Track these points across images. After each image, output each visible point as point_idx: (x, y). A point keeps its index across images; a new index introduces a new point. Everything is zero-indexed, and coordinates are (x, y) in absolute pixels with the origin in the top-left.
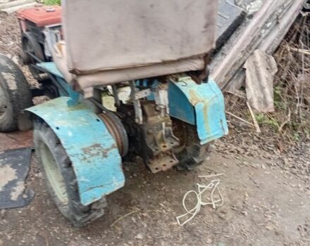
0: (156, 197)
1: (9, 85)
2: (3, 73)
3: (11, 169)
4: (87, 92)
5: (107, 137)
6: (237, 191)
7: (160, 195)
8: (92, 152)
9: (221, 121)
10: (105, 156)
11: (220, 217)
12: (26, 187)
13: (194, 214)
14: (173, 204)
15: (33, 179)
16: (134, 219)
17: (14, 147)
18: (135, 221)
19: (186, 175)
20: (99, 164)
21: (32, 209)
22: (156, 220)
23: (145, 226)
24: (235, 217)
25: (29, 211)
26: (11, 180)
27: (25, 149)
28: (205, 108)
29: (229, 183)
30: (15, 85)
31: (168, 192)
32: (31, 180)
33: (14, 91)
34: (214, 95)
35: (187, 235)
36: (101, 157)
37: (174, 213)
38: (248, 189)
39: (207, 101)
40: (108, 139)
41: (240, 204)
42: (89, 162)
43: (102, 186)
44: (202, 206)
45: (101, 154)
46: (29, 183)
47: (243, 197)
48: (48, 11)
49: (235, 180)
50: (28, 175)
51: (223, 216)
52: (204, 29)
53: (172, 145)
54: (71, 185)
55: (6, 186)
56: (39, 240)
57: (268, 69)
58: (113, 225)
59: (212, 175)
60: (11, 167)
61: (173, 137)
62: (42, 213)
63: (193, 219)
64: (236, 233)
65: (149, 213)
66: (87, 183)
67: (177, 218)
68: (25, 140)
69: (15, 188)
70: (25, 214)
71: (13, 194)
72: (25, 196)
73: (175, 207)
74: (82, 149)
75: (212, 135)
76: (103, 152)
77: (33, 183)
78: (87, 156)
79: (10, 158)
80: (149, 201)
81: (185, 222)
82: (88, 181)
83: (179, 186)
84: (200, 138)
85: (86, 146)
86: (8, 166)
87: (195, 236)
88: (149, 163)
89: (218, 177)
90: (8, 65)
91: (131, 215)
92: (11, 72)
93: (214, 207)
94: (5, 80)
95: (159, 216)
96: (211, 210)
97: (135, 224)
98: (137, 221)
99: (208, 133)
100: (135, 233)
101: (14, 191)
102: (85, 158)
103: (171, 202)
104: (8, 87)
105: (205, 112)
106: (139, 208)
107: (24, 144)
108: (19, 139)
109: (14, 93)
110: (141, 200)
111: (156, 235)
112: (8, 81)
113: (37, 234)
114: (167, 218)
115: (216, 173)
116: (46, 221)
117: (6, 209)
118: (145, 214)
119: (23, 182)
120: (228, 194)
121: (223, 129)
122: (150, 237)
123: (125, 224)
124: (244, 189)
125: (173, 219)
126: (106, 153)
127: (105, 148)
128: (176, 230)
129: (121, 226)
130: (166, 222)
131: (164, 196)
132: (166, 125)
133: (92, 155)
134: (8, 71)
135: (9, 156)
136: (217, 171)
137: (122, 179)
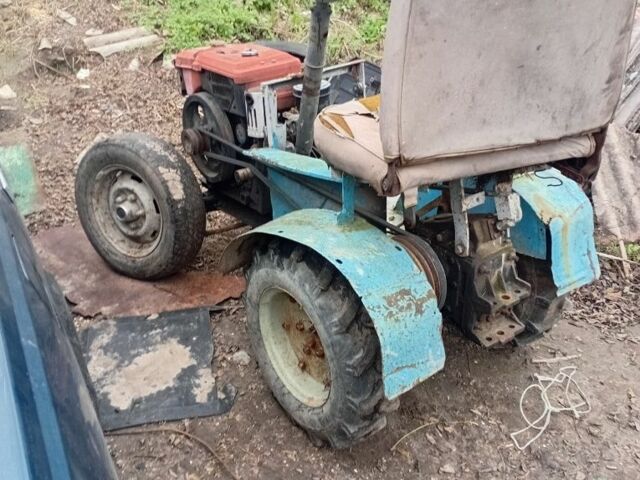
0: (462, 399)
1: (172, 191)
2: (162, 169)
3: (181, 347)
4: (409, 197)
5: (418, 279)
6: (612, 387)
7: (469, 394)
8: (400, 303)
9: (589, 253)
10: (419, 311)
11: (591, 434)
12: (216, 378)
13: (543, 428)
14: (498, 411)
15: (224, 364)
16: (430, 437)
17: (173, 307)
18: (434, 442)
19: (508, 358)
20: (411, 326)
21: (238, 418)
22: (472, 440)
23: (454, 450)
24: (618, 433)
25: (233, 423)
26: (185, 366)
27: (195, 310)
28: (565, 229)
29: (594, 372)
30: (182, 192)
31: (482, 389)
32: (221, 367)
33: (180, 201)
34: (576, 205)
35: (535, 466)
36: (414, 312)
37: (502, 427)
38: (632, 382)
39: (567, 215)
40: (421, 282)
41: (622, 409)
42: (397, 320)
43: (413, 366)
44: (553, 414)
45: (413, 307)
46: (220, 373)
47: (625, 396)
48: (244, 56)
49: (604, 367)
50: (215, 358)
51: (595, 431)
52: (605, 86)
53: (519, 295)
54: (349, 366)
55: (180, 378)
56: (265, 474)
57: (632, 158)
58: (394, 447)
59: (557, 358)
60: (179, 342)
61: (517, 281)
62: (258, 426)
63: (541, 437)
64: (626, 463)
65: (456, 427)
66: (394, 359)
67: (512, 435)
68: (191, 294)
69: (197, 381)
70: (227, 427)
71: (196, 391)
72: (221, 396)
73: (502, 416)
74: (384, 298)
75: (575, 278)
76: (416, 304)
77: (226, 373)
78: (394, 310)
79: (173, 327)
80: (450, 406)
81: (528, 444)
82: (396, 355)
83: (501, 378)
84: (557, 284)
85: (390, 292)
86: (174, 341)
87: (551, 467)
88: (475, 328)
89: (571, 361)
90: (167, 154)
91: (424, 431)
92: (174, 168)
93: (577, 416)
94: (164, 182)
95: (475, 432)
96: (571, 421)
97: (435, 446)
98: (437, 441)
99: (568, 276)
100: (437, 462)
101: (198, 386)
102: (391, 314)
103: (491, 407)
104: (169, 194)
105: (564, 237)
106: (436, 417)
107: (191, 302)
108: (180, 292)
109: (179, 206)
110: (436, 403)
111: (477, 466)
112: (170, 184)
113: (260, 464)
114: (492, 436)
115: (565, 355)
116: (270, 441)
117: (191, 419)
118: (449, 429)
119: (210, 370)
120: (596, 392)
121: (593, 268)
122: (468, 470)
123: (415, 445)
124: (625, 382)
125: (504, 437)
126: (421, 306)
127: (418, 297)
128: (514, 456)
129: (409, 449)
130: (491, 443)
131: (477, 395)
132: (508, 259)
133: (401, 309)
134: (169, 165)
135: (170, 323)
136: (565, 351)
137: (441, 356)
